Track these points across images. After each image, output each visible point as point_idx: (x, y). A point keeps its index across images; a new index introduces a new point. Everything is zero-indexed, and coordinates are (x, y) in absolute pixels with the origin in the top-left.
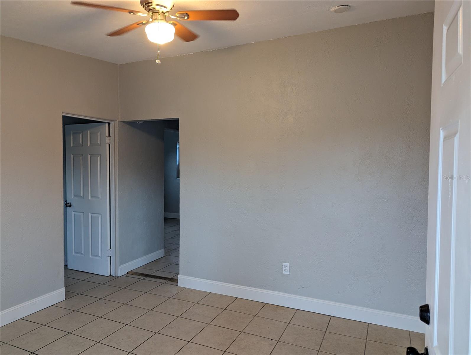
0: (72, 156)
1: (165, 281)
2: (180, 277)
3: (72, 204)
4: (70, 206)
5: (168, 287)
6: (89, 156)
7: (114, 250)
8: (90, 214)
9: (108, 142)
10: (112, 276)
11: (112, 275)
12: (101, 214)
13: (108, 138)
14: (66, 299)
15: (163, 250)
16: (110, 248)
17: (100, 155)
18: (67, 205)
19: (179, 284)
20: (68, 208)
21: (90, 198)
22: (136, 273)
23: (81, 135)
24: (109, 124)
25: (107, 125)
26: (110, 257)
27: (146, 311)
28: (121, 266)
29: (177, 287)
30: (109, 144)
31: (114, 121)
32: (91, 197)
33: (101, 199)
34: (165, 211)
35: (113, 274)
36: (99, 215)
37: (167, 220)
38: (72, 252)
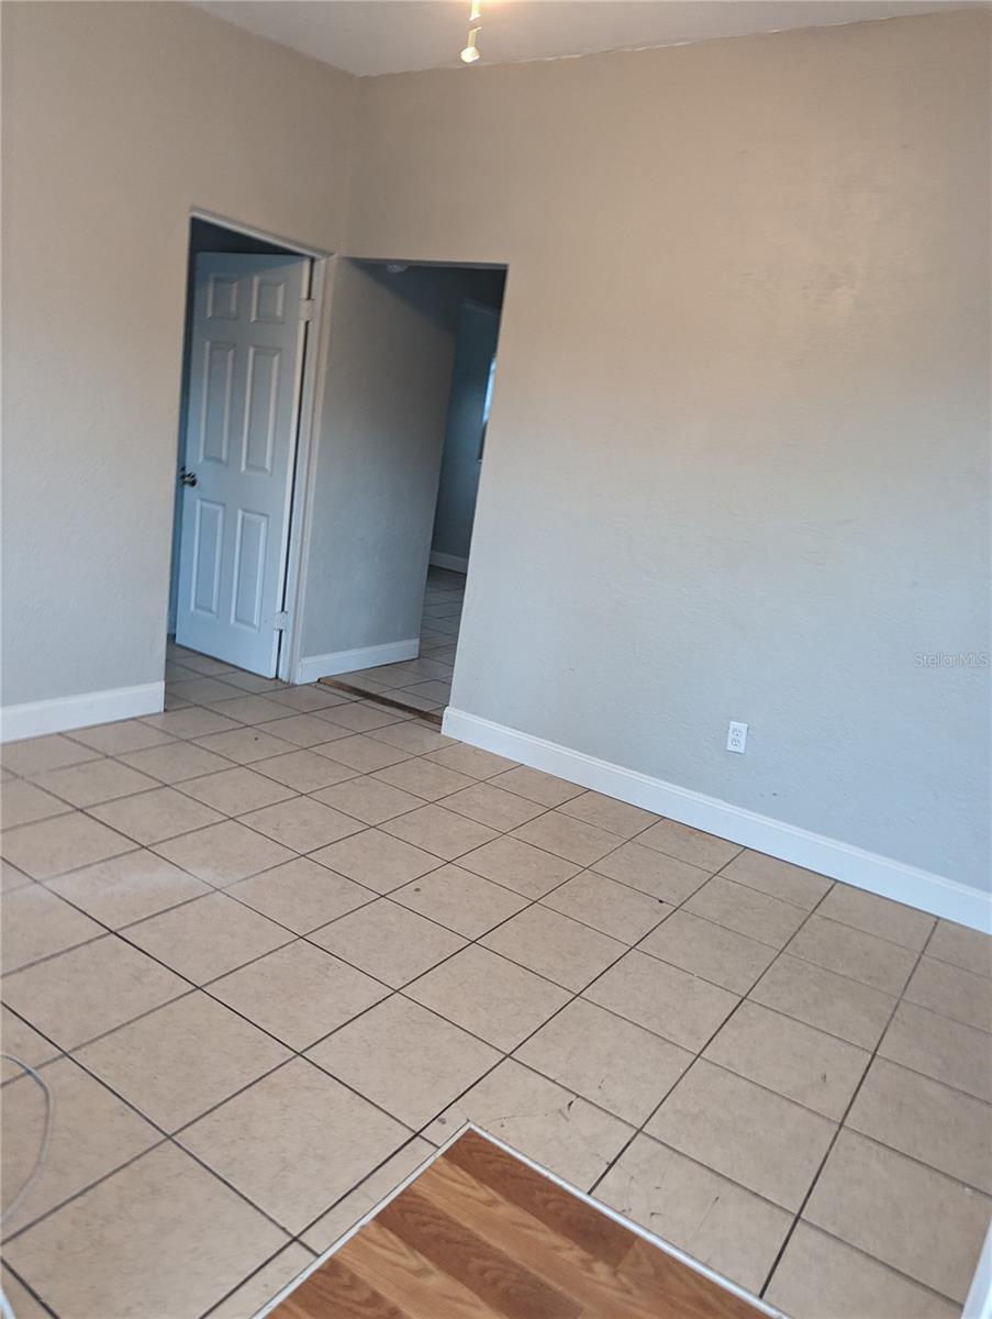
0: (208, 344)
1: (409, 716)
2: (449, 713)
3: (198, 478)
4: (193, 483)
5: (418, 731)
6: (251, 351)
7: (291, 614)
8: (240, 513)
9: (304, 316)
10: (281, 680)
11: (280, 676)
12: (267, 516)
13: (305, 305)
14: (165, 710)
15: (417, 641)
16: (283, 610)
17: (280, 350)
18: (185, 479)
19: (446, 729)
20: (187, 488)
21: (243, 468)
22: (341, 684)
23: (235, 285)
24: (313, 260)
25: (307, 264)
26: (281, 632)
27: (353, 774)
28: (306, 661)
29: (438, 735)
30: (307, 323)
31: (328, 254)
32: (247, 465)
33: (271, 474)
34: (432, 549)
35: (283, 675)
36: (262, 518)
37: (434, 571)
38: (189, 605)
